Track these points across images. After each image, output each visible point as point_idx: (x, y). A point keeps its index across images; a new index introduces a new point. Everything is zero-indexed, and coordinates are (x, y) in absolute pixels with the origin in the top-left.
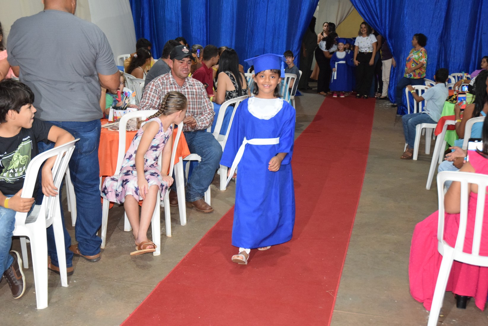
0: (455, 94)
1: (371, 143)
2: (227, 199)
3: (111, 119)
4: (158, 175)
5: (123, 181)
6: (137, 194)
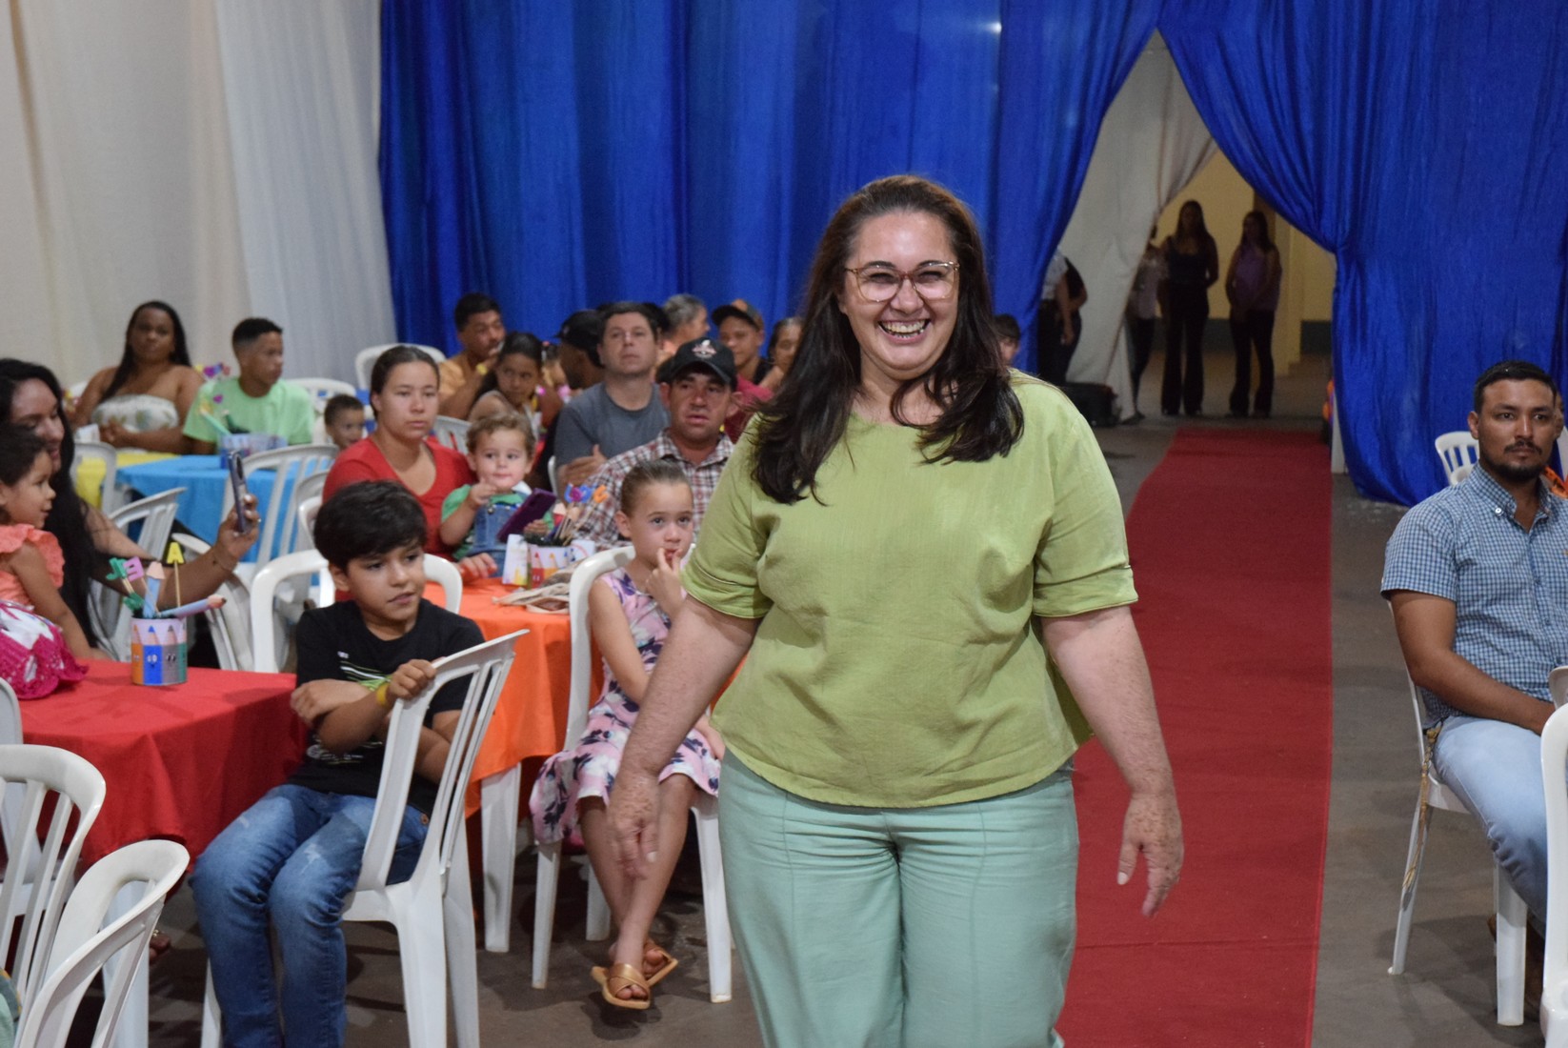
4: (704, 751)
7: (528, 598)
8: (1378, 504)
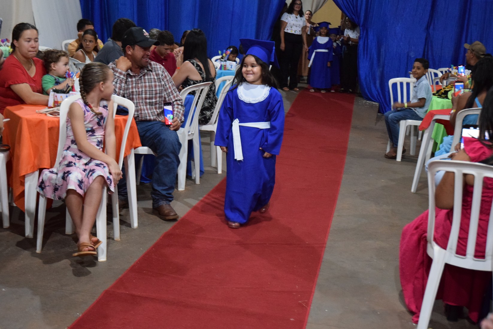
0: (444, 88)
1: (349, 142)
2: (186, 200)
3: (50, 105)
4: (104, 167)
5: (65, 173)
6: (81, 188)
7: (48, 111)
8: (368, 102)
